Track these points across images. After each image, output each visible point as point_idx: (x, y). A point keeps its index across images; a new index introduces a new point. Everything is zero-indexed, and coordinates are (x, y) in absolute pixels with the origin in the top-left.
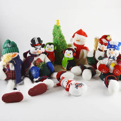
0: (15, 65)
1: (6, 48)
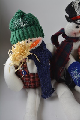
0: (38, 64)
1: (16, 29)
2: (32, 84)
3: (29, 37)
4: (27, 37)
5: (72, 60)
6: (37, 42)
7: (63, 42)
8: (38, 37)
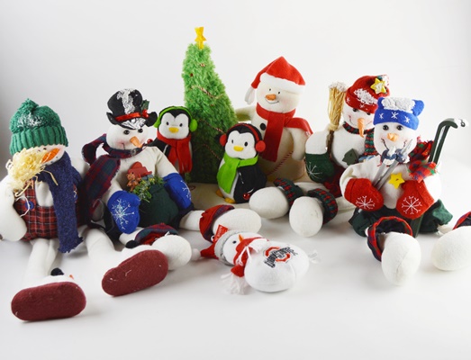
0: (54, 190)
1: (21, 129)
2: (42, 228)
3: (42, 143)
4: (38, 143)
5: (115, 187)
6: (55, 152)
7: (102, 157)
8: (56, 144)
